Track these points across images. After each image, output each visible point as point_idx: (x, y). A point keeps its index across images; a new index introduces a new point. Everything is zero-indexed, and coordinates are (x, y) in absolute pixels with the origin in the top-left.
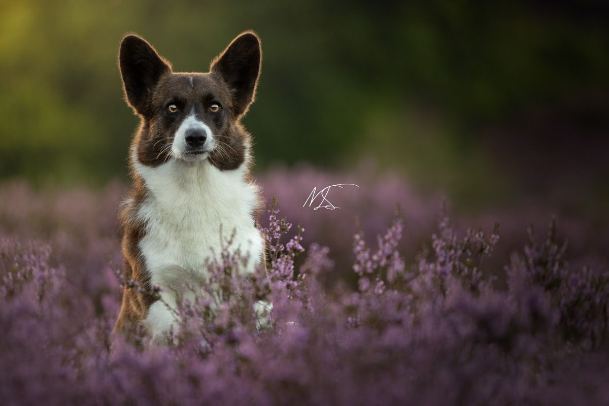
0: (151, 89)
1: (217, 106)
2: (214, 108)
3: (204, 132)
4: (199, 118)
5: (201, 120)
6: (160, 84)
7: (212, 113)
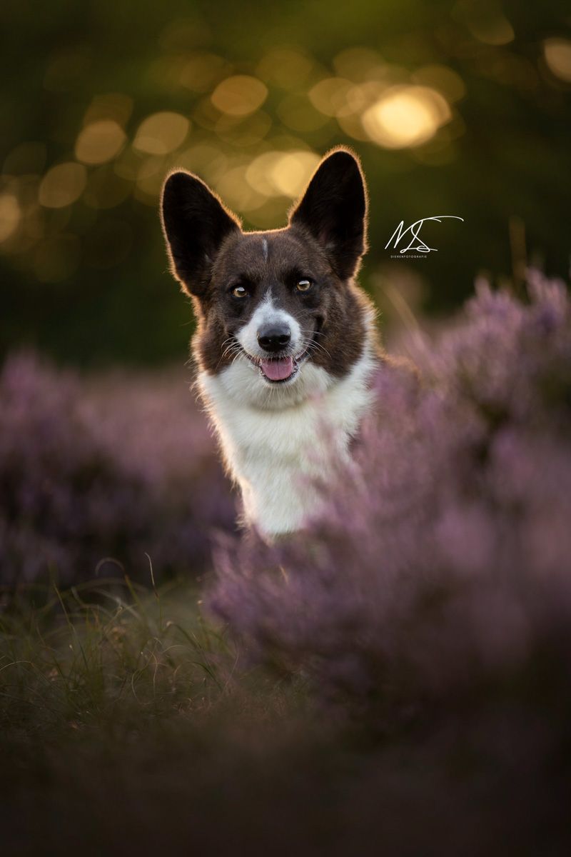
0: (210, 257)
1: (308, 282)
2: (304, 286)
3: (287, 327)
4: (277, 305)
5: (280, 308)
6: (222, 251)
7: (300, 293)
